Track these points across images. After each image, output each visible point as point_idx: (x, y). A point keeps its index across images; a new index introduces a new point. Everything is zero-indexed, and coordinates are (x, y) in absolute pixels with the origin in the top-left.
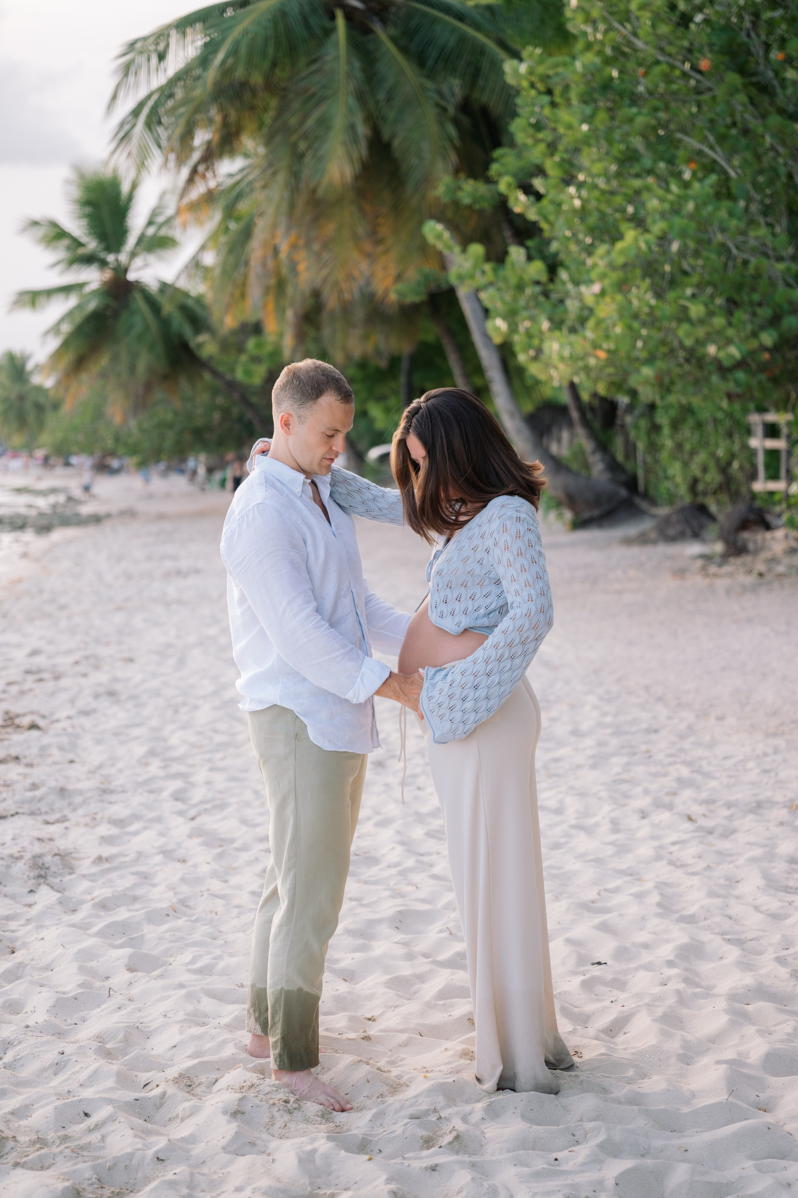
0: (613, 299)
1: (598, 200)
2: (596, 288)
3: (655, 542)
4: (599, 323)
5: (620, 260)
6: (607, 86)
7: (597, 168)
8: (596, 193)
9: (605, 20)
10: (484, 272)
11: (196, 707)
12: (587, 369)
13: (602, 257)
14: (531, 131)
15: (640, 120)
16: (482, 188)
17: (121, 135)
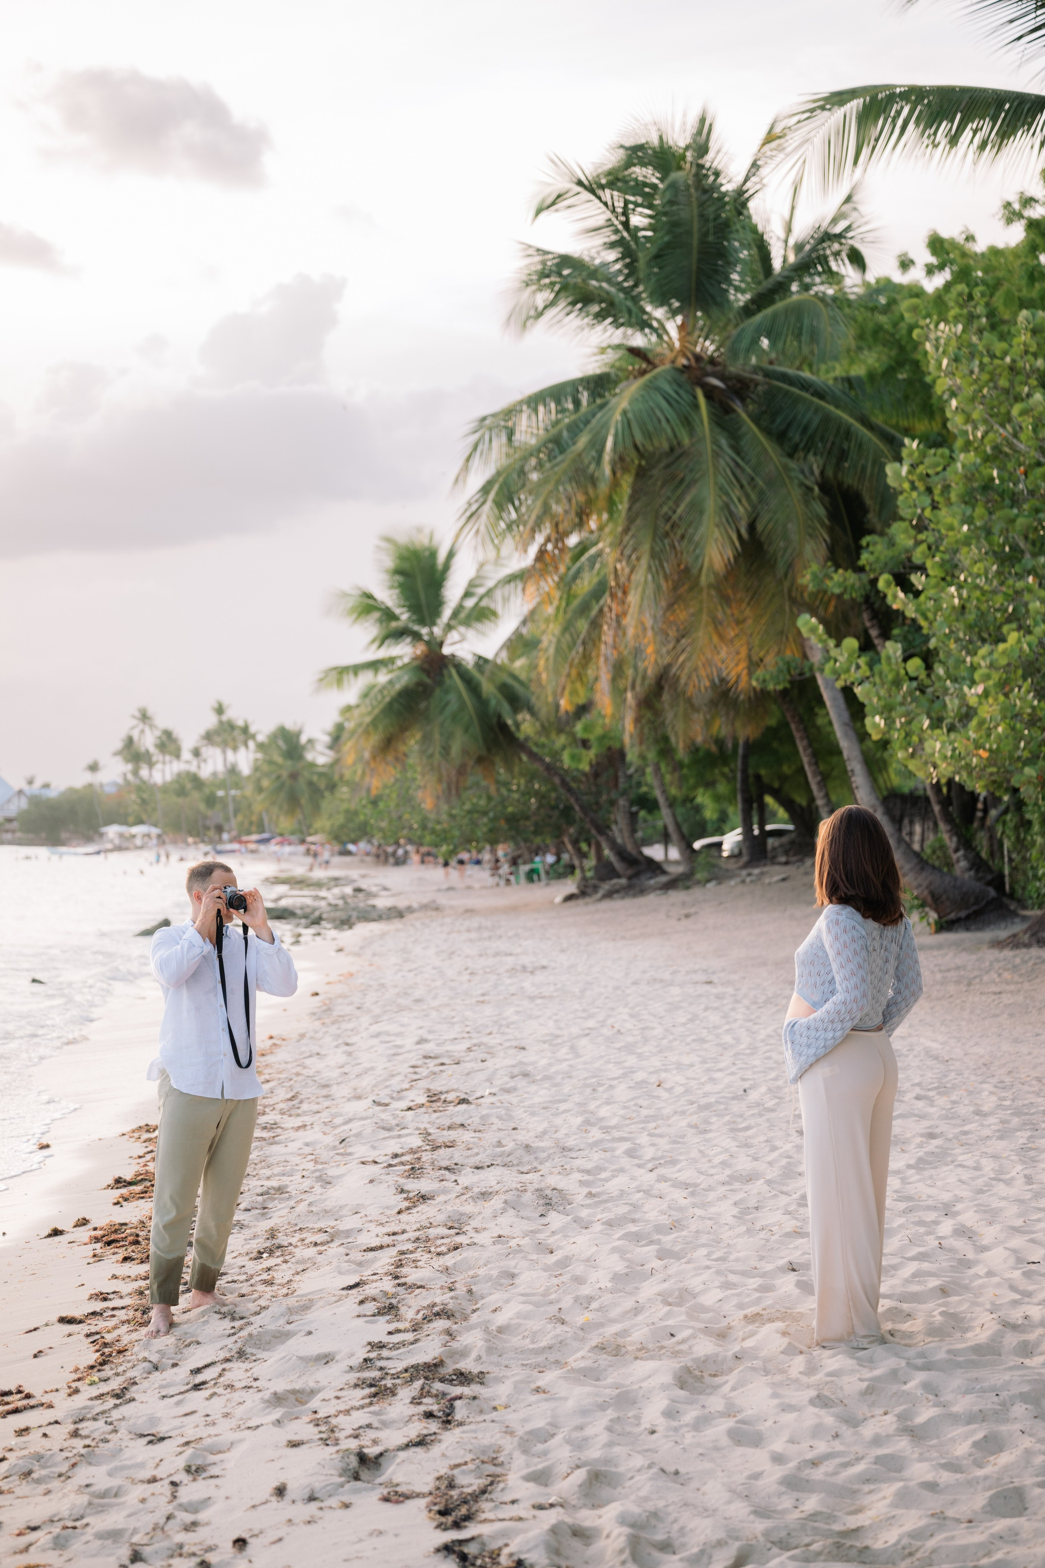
0: (996, 700)
1: (978, 599)
2: (980, 689)
3: (1028, 946)
4: (981, 723)
5: (1003, 661)
6: (987, 486)
7: (978, 568)
8: (978, 593)
9: (985, 421)
10: (858, 667)
11: (612, 1087)
12: (969, 768)
13: (984, 658)
14: (913, 532)
15: (1021, 522)
16: (852, 578)
17: (468, 514)
